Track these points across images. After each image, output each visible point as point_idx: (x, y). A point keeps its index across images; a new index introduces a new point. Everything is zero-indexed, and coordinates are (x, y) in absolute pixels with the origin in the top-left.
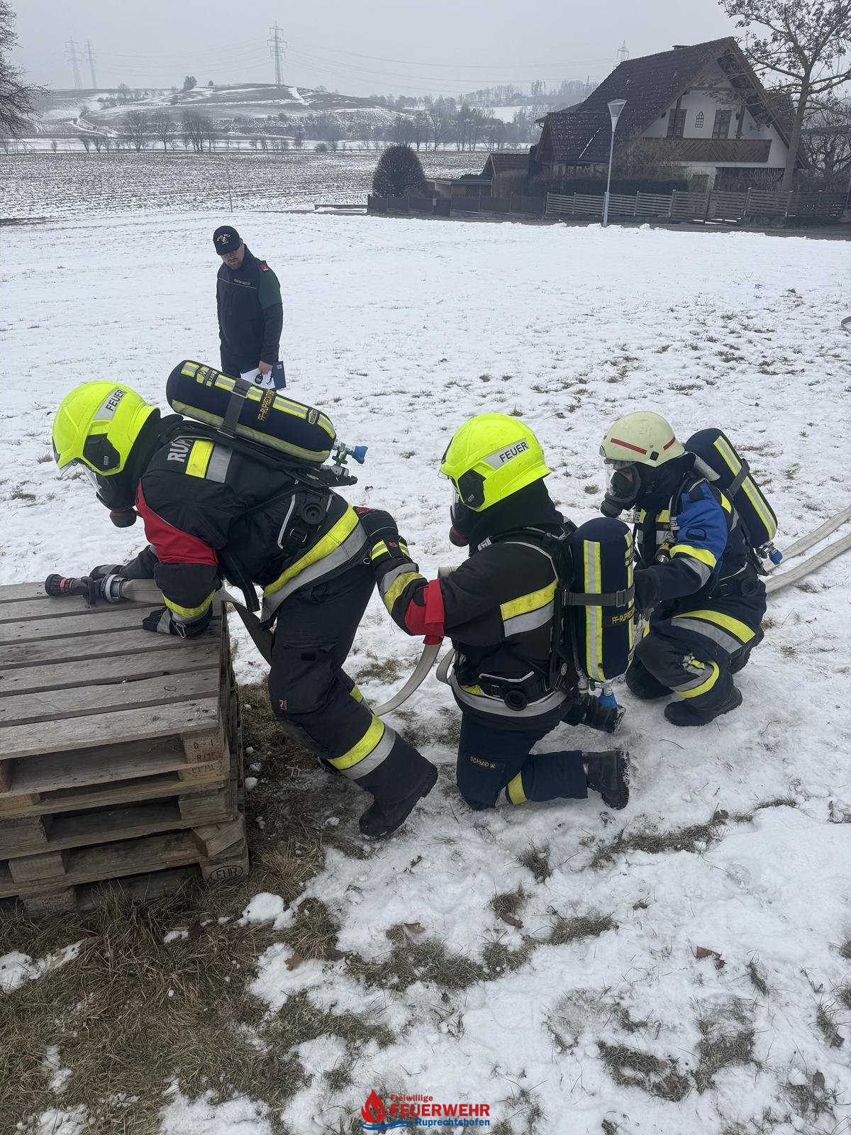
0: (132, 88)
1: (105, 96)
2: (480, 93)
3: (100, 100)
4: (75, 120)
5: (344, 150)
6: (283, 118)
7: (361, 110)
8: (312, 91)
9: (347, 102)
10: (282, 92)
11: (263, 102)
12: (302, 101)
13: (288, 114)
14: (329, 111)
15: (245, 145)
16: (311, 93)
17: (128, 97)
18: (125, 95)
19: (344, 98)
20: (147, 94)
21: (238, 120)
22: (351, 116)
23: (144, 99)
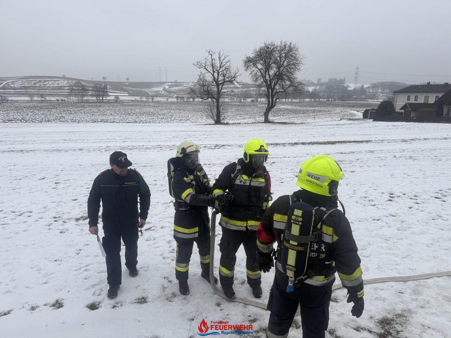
0: (179, 81)
1: (170, 84)
3: (168, 85)
4: (162, 91)
5: (260, 101)
6: (232, 91)
9: (254, 86)
12: (238, 86)
13: (234, 90)
14: (248, 89)
16: (241, 83)
17: (178, 84)
18: (176, 84)
20: (184, 83)
22: (256, 91)
23: (183, 85)
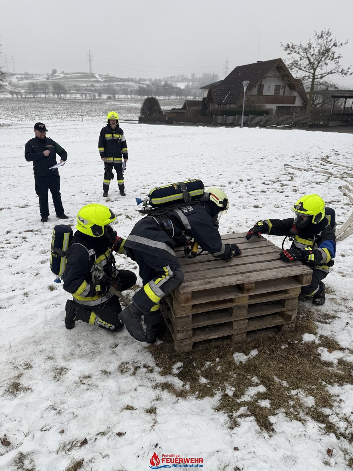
0: (30, 73)
1: (19, 76)
2: (171, 77)
3: (17, 78)
4: (6, 85)
5: (118, 98)
6: (93, 86)
7: (124, 83)
8: (104, 76)
9: (119, 80)
10: (92, 76)
11: (85, 80)
12: (100, 79)
13: (95, 84)
14: (112, 83)
15: (78, 96)
16: (104, 77)
17: (29, 76)
18: (27, 76)
19: (118, 78)
20: (36, 76)
21: (74, 86)
22: (120, 86)
23: (35, 78)
